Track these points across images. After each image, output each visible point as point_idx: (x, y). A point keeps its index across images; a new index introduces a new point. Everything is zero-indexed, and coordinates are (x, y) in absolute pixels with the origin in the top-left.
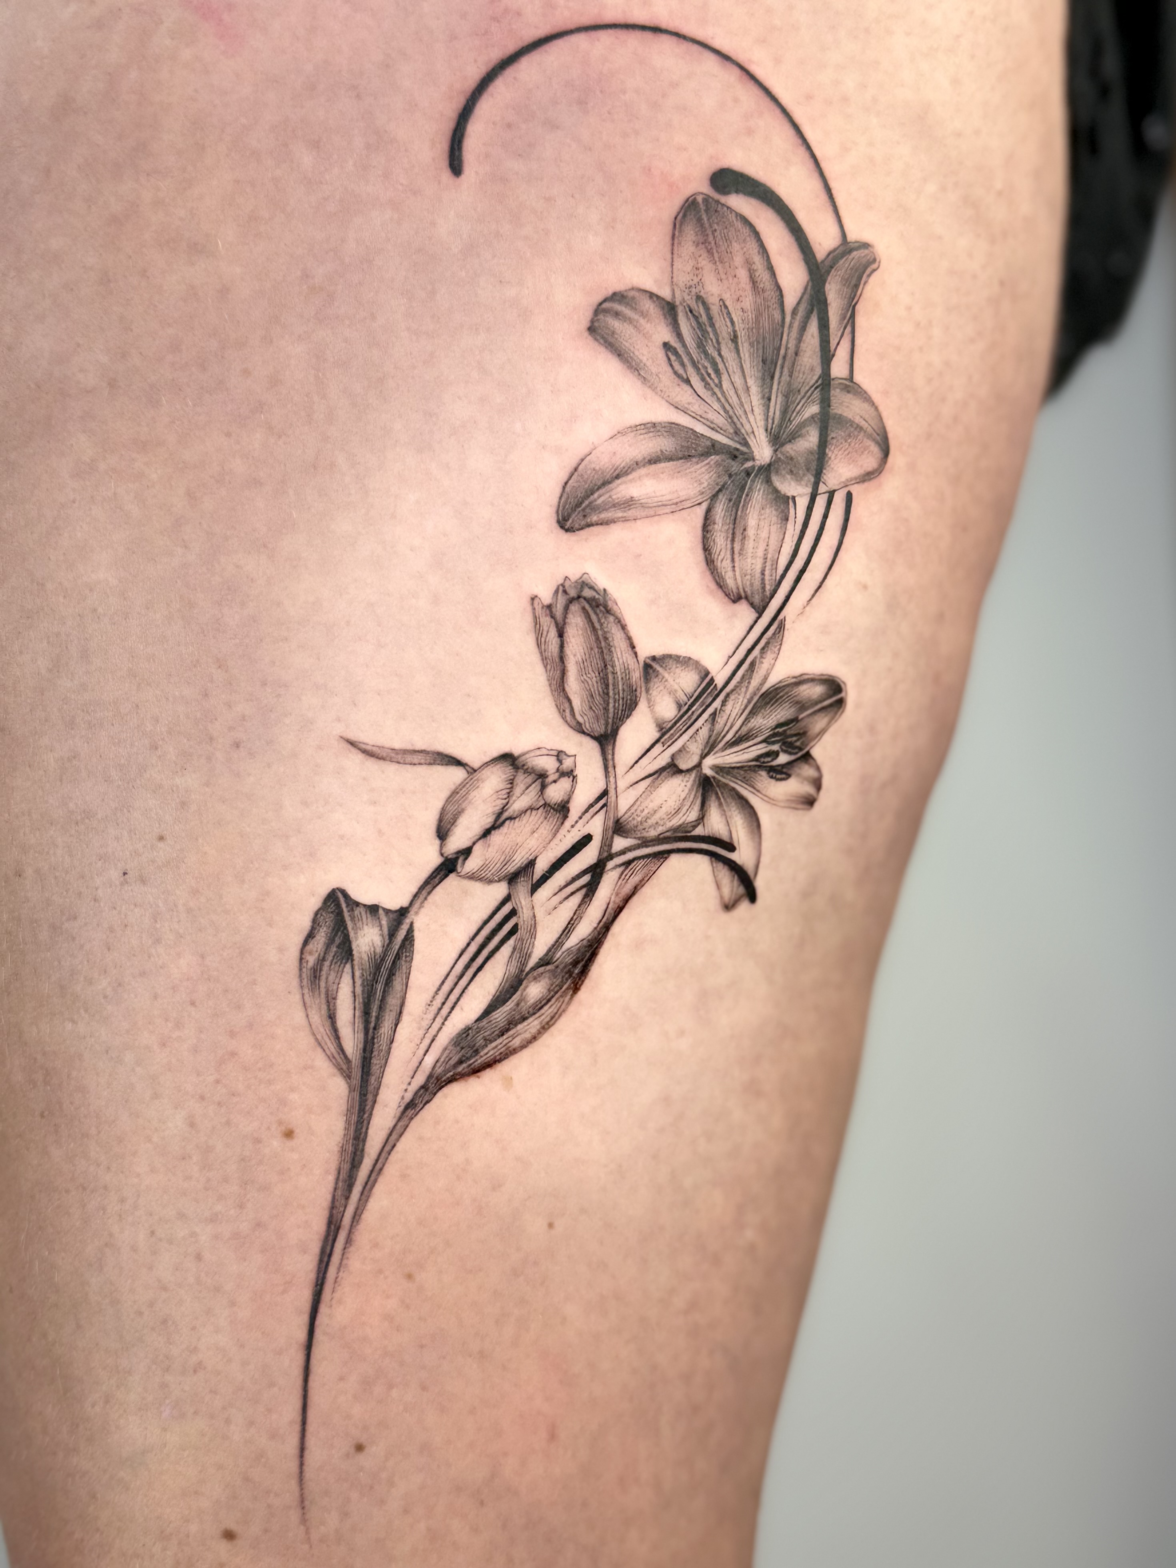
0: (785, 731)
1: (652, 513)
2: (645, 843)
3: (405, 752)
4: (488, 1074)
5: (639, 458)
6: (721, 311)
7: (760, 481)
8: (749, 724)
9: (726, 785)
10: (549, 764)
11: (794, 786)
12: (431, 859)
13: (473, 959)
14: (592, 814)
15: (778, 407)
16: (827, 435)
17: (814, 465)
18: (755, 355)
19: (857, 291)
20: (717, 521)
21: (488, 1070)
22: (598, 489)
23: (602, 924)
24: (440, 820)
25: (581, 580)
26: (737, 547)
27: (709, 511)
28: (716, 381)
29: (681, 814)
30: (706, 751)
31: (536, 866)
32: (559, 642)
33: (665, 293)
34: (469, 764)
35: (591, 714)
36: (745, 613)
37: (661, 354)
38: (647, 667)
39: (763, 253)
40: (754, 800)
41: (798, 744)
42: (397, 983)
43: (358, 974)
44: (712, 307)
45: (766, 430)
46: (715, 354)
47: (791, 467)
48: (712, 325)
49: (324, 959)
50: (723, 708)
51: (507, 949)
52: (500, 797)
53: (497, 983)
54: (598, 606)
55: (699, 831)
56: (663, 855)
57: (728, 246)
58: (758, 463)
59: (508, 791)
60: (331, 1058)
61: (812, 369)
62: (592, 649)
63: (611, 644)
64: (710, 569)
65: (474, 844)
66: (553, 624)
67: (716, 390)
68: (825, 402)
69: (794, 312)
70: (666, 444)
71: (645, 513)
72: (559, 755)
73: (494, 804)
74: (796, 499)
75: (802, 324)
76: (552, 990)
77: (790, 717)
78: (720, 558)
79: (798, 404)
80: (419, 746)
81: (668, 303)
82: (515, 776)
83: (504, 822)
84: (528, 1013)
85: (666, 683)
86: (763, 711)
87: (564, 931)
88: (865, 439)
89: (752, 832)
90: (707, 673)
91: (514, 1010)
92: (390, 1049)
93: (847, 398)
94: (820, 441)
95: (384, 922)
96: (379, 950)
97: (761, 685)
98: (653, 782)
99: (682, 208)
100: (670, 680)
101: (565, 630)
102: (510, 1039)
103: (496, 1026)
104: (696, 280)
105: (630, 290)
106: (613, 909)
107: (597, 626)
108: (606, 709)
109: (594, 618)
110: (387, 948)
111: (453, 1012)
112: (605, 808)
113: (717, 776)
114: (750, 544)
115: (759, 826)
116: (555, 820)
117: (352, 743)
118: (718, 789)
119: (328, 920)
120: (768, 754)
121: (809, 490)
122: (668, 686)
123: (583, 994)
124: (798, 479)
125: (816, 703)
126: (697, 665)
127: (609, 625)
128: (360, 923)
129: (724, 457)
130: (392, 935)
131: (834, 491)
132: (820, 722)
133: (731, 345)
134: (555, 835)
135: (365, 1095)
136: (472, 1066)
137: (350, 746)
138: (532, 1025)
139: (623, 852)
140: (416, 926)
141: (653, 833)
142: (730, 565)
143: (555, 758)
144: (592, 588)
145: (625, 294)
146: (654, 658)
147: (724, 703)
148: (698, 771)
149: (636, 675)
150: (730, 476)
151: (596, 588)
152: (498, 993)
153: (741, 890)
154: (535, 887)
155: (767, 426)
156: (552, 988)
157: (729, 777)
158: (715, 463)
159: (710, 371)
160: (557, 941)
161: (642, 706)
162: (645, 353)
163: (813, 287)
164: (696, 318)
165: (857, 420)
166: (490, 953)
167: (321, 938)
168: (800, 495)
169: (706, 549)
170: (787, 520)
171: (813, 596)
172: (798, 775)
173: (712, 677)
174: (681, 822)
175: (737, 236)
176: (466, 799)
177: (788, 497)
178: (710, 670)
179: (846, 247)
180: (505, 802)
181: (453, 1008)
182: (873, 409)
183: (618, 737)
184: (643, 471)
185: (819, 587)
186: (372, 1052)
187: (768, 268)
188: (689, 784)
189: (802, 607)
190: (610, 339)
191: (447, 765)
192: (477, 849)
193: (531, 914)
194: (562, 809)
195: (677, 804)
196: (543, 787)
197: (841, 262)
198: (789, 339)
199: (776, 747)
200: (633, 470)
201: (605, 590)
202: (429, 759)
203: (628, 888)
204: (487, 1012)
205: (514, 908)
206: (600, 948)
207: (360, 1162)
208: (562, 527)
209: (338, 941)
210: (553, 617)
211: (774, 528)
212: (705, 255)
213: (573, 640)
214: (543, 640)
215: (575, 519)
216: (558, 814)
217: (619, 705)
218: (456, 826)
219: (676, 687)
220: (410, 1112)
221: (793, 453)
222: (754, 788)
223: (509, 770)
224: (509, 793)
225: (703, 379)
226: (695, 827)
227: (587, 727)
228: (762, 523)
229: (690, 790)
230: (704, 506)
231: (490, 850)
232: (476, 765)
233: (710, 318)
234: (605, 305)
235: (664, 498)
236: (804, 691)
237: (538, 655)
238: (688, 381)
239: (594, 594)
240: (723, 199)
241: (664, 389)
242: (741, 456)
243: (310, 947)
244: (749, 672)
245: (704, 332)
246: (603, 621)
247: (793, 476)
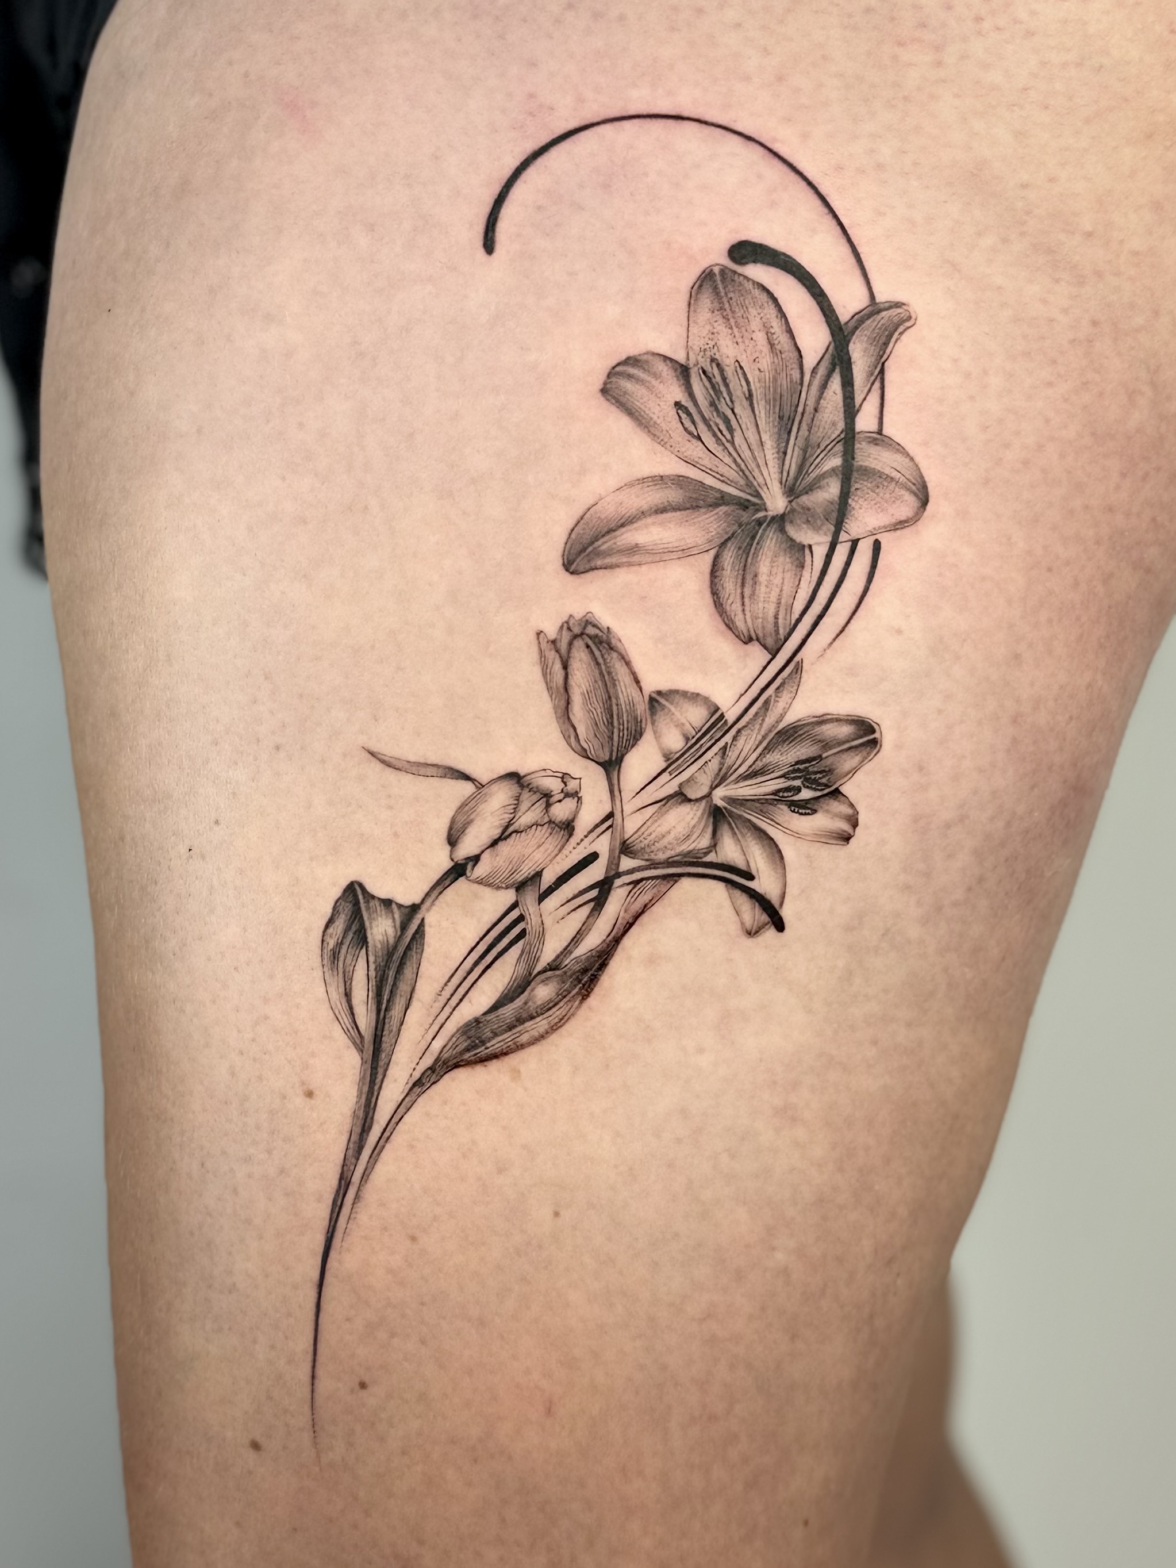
0: (806, 768)
1: (658, 559)
2: (654, 865)
3: (419, 764)
4: (494, 1065)
5: (645, 507)
6: (736, 371)
7: (773, 530)
8: (764, 760)
9: (740, 816)
10: (554, 785)
11: (821, 821)
12: (441, 861)
13: (482, 957)
14: (598, 834)
15: (794, 460)
16: (849, 487)
17: (835, 515)
18: (771, 412)
19: (887, 348)
20: (725, 567)
21: (495, 1061)
22: (603, 536)
23: (610, 938)
24: (451, 829)
25: (584, 619)
26: (747, 591)
27: (717, 557)
28: (729, 437)
29: (690, 841)
30: (716, 783)
31: (543, 878)
32: (564, 674)
33: (680, 357)
34: (477, 779)
35: (596, 743)
36: (758, 655)
37: (673, 412)
38: (652, 700)
39: (781, 317)
40: (772, 831)
41: (824, 781)
42: (408, 972)
43: (372, 959)
44: (727, 368)
45: (781, 483)
46: (729, 413)
47: (810, 518)
48: (727, 385)
49: (342, 943)
50: (734, 743)
51: (515, 951)
52: (507, 811)
53: (506, 980)
54: (601, 642)
55: (711, 858)
56: (675, 877)
57: (745, 312)
58: (770, 514)
59: (515, 806)
60: (346, 1031)
61: (834, 424)
62: (596, 681)
63: (615, 678)
64: (719, 612)
65: (483, 852)
66: (557, 656)
67: (728, 445)
68: (849, 454)
69: (814, 371)
70: (673, 495)
71: (651, 559)
72: (564, 777)
73: (501, 817)
74: (814, 548)
75: (823, 382)
76: (561, 994)
77: (811, 755)
78: (729, 602)
79: (817, 457)
80: (433, 759)
81: (682, 365)
82: (520, 794)
83: (510, 835)
84: (536, 1012)
85: (673, 716)
86: (780, 747)
87: (572, 940)
88: (897, 489)
89: (774, 862)
90: (717, 709)
91: (521, 1009)
92: (399, 1030)
93: (874, 450)
94: (841, 492)
95: (397, 916)
96: (392, 941)
97: (777, 722)
98: (660, 808)
99: (698, 279)
100: (677, 714)
101: (569, 663)
102: (518, 1035)
103: (503, 1022)
104: (711, 343)
105: (645, 354)
106: (621, 924)
107: (601, 661)
108: (611, 738)
109: (597, 653)
110: (399, 939)
111: (462, 1004)
112: (611, 829)
113: (729, 807)
114: (762, 590)
115: (782, 858)
116: (560, 839)
117: (372, 754)
118: (730, 819)
119: (347, 908)
120: (788, 789)
121: (830, 539)
122: (675, 719)
123: (593, 1000)
124: (817, 529)
125: (844, 743)
126: (706, 700)
127: (612, 661)
128: (375, 914)
129: (732, 508)
130: (404, 927)
131: (858, 540)
132: (849, 762)
133: (746, 403)
134: (560, 851)
135: (376, 1068)
136: (479, 1055)
137: (370, 756)
138: (541, 1024)
139: (631, 872)
140: (426, 921)
141: (661, 856)
142: (740, 609)
143: (560, 780)
144: (595, 626)
145: (639, 358)
146: (659, 693)
147: (735, 738)
148: (707, 802)
149: (642, 708)
150: (740, 526)
151: (600, 626)
152: (506, 991)
153: (765, 918)
154: (542, 897)
155: (782, 479)
156: (560, 992)
157: (743, 809)
158: (724, 513)
159: (723, 427)
160: (565, 949)
161: (648, 736)
162: (656, 412)
163: (836, 348)
164: (709, 379)
165: (887, 471)
166: (498, 953)
167: (340, 925)
168: (818, 544)
169: (715, 593)
170: (803, 567)
171: (834, 640)
172: (827, 811)
173: (722, 714)
174: (691, 848)
175: (754, 302)
176: (475, 810)
177: (804, 546)
178: (719, 706)
179: (874, 308)
180: (512, 816)
181: (461, 1000)
182: (907, 460)
183: (623, 764)
184: (649, 520)
185: (841, 632)
186: (383, 1031)
187: (787, 331)
188: (699, 813)
189: (822, 650)
190: (622, 399)
191: (457, 779)
192: (485, 857)
193: (540, 922)
194: (568, 827)
195: (687, 831)
196: (548, 805)
197: (868, 322)
198: (808, 397)
199: (797, 783)
200: (639, 519)
201: (608, 628)
202: (441, 772)
203: (637, 906)
204: (495, 1008)
205: (521, 914)
206: (610, 959)
207: (370, 1128)
208: (567, 570)
209: (354, 928)
210: (558, 651)
211: (788, 575)
212: (721, 321)
213: (576, 672)
214: (548, 671)
215: (580, 564)
216: (562, 832)
217: (623, 735)
218: (465, 835)
219: (684, 721)
220: (417, 1090)
221: (809, 505)
222: (772, 820)
223: (515, 789)
224: (515, 809)
225: (715, 435)
226: (706, 854)
227: (592, 753)
228: (774, 570)
229: (699, 818)
230: (712, 553)
231: (498, 859)
232: (484, 781)
233: (724, 379)
234: (618, 369)
235: (670, 545)
236: (828, 730)
237: (544, 685)
238: (699, 438)
239: (597, 631)
240: (739, 269)
241: (674, 445)
242: (752, 507)
243: (330, 930)
244: (763, 710)
245: (717, 392)
246: (606, 656)
247: (810, 526)
